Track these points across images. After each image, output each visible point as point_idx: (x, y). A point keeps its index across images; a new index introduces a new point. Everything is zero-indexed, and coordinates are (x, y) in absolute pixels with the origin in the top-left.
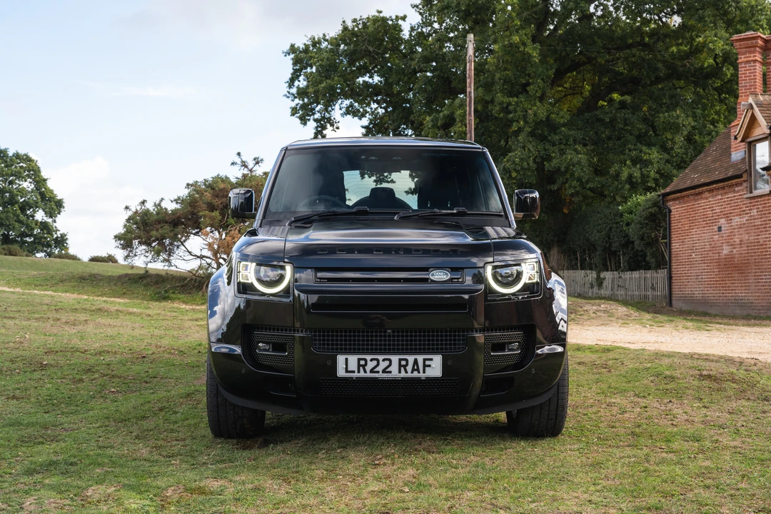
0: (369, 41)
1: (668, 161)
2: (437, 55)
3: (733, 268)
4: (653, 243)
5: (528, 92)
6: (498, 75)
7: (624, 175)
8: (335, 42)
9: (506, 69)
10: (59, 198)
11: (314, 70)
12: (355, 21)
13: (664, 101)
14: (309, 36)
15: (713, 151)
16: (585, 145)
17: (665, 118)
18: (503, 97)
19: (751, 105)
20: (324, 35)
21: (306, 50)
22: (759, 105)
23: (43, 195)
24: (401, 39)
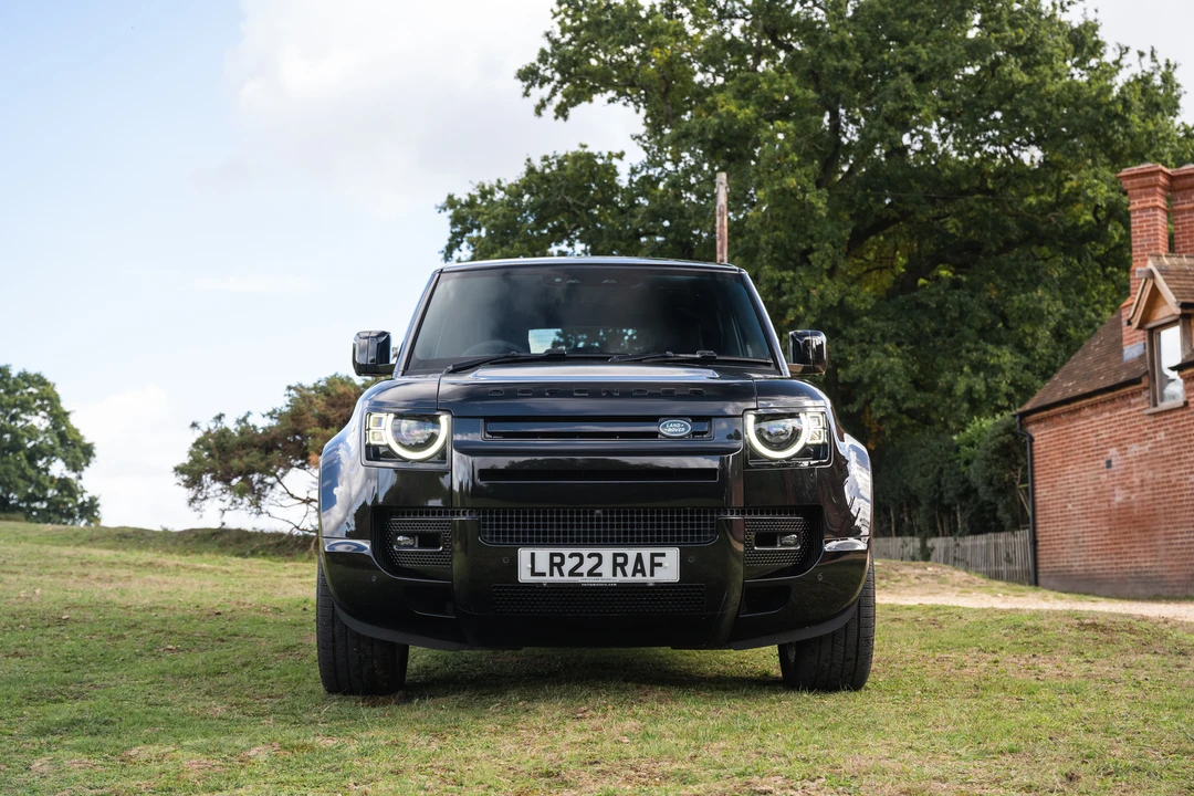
0: (567, 189)
1: (1027, 367)
2: (671, 208)
3: (1131, 523)
4: (1006, 489)
5: (809, 263)
6: (764, 238)
7: (961, 387)
8: (515, 192)
9: (776, 229)
10: (87, 441)
11: (483, 233)
12: (545, 158)
13: (1019, 276)
14: (477, 183)
15: (1096, 346)
16: (899, 345)
17: (1021, 301)
18: (773, 270)
19: (1151, 272)
20: (499, 181)
21: (471, 203)
22: (1164, 272)
23: (62, 437)
24: (617, 187)
